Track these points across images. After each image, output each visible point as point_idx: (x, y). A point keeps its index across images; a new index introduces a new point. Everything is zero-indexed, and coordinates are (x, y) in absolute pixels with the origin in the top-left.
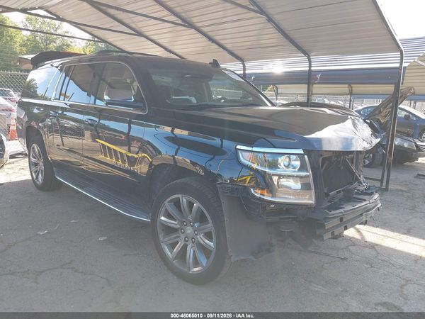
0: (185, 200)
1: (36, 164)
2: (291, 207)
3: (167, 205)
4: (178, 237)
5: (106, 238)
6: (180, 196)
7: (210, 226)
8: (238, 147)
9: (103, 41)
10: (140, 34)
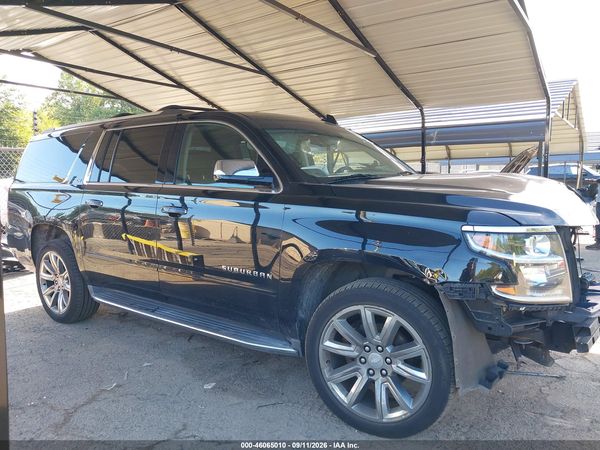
0: (369, 313)
1: (50, 283)
2: (540, 308)
3: (337, 322)
4: (357, 370)
5: (214, 384)
6: (360, 307)
7: (419, 348)
8: (465, 228)
9: (118, 97)
10: (180, 85)
